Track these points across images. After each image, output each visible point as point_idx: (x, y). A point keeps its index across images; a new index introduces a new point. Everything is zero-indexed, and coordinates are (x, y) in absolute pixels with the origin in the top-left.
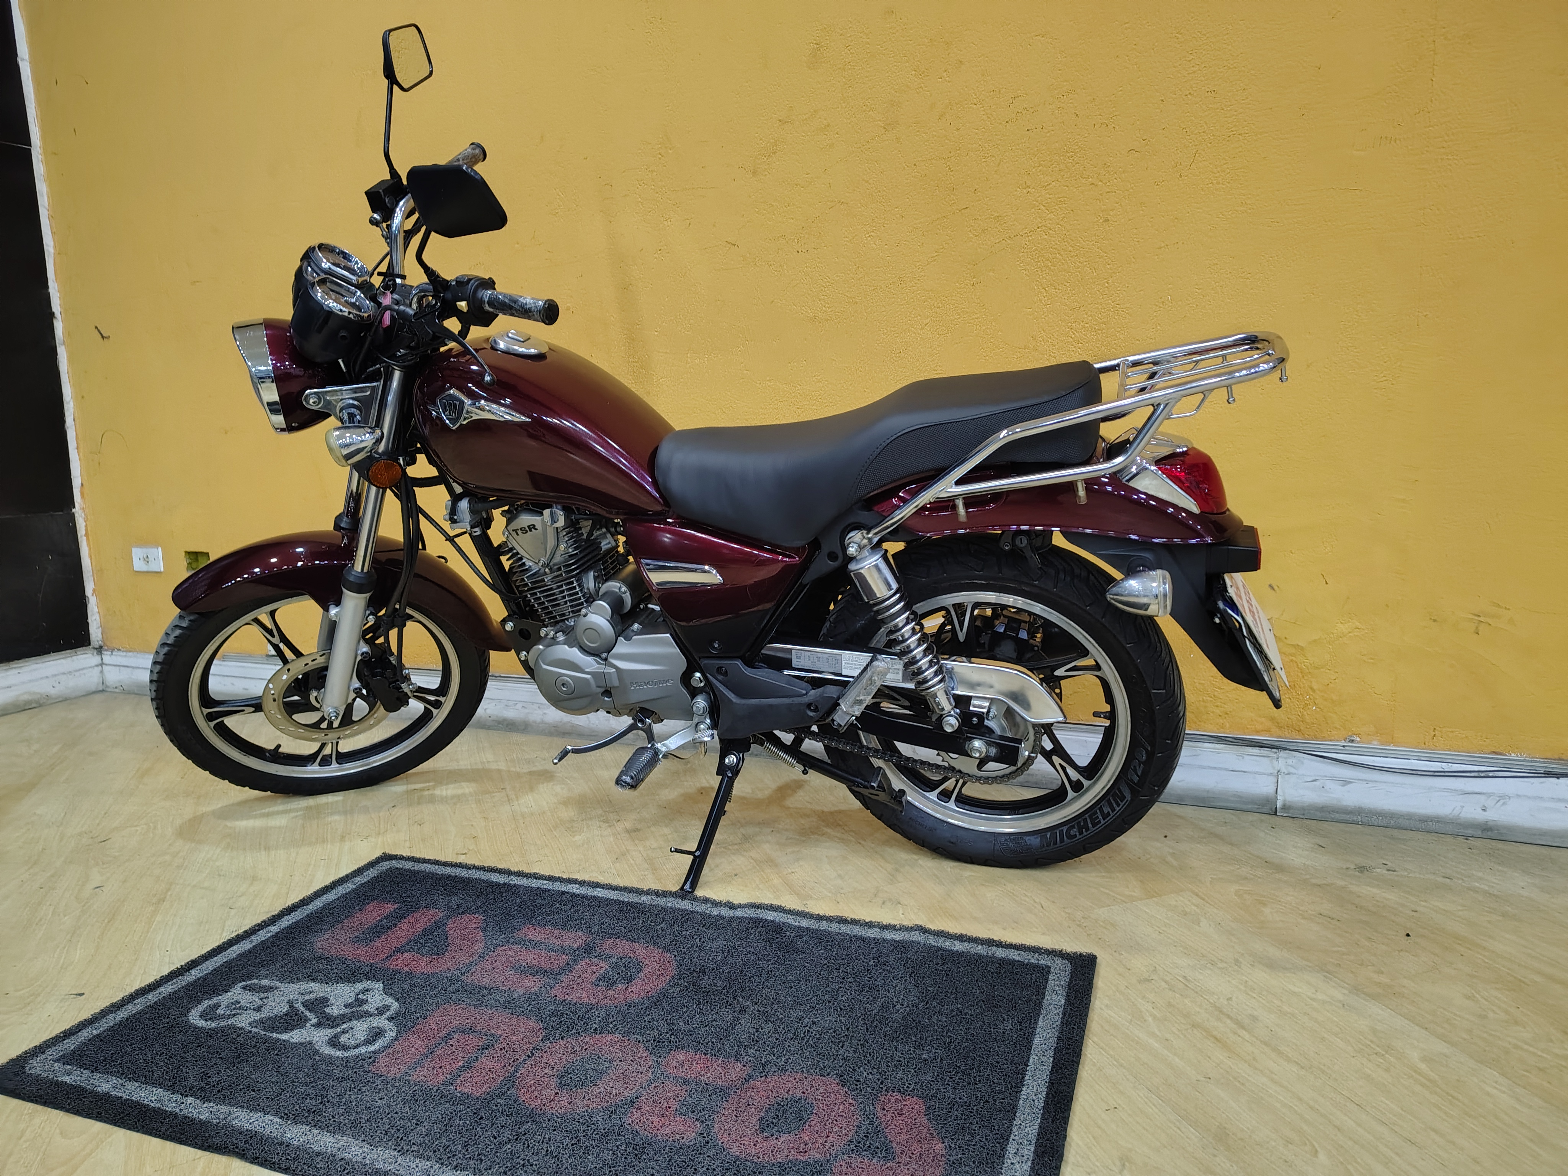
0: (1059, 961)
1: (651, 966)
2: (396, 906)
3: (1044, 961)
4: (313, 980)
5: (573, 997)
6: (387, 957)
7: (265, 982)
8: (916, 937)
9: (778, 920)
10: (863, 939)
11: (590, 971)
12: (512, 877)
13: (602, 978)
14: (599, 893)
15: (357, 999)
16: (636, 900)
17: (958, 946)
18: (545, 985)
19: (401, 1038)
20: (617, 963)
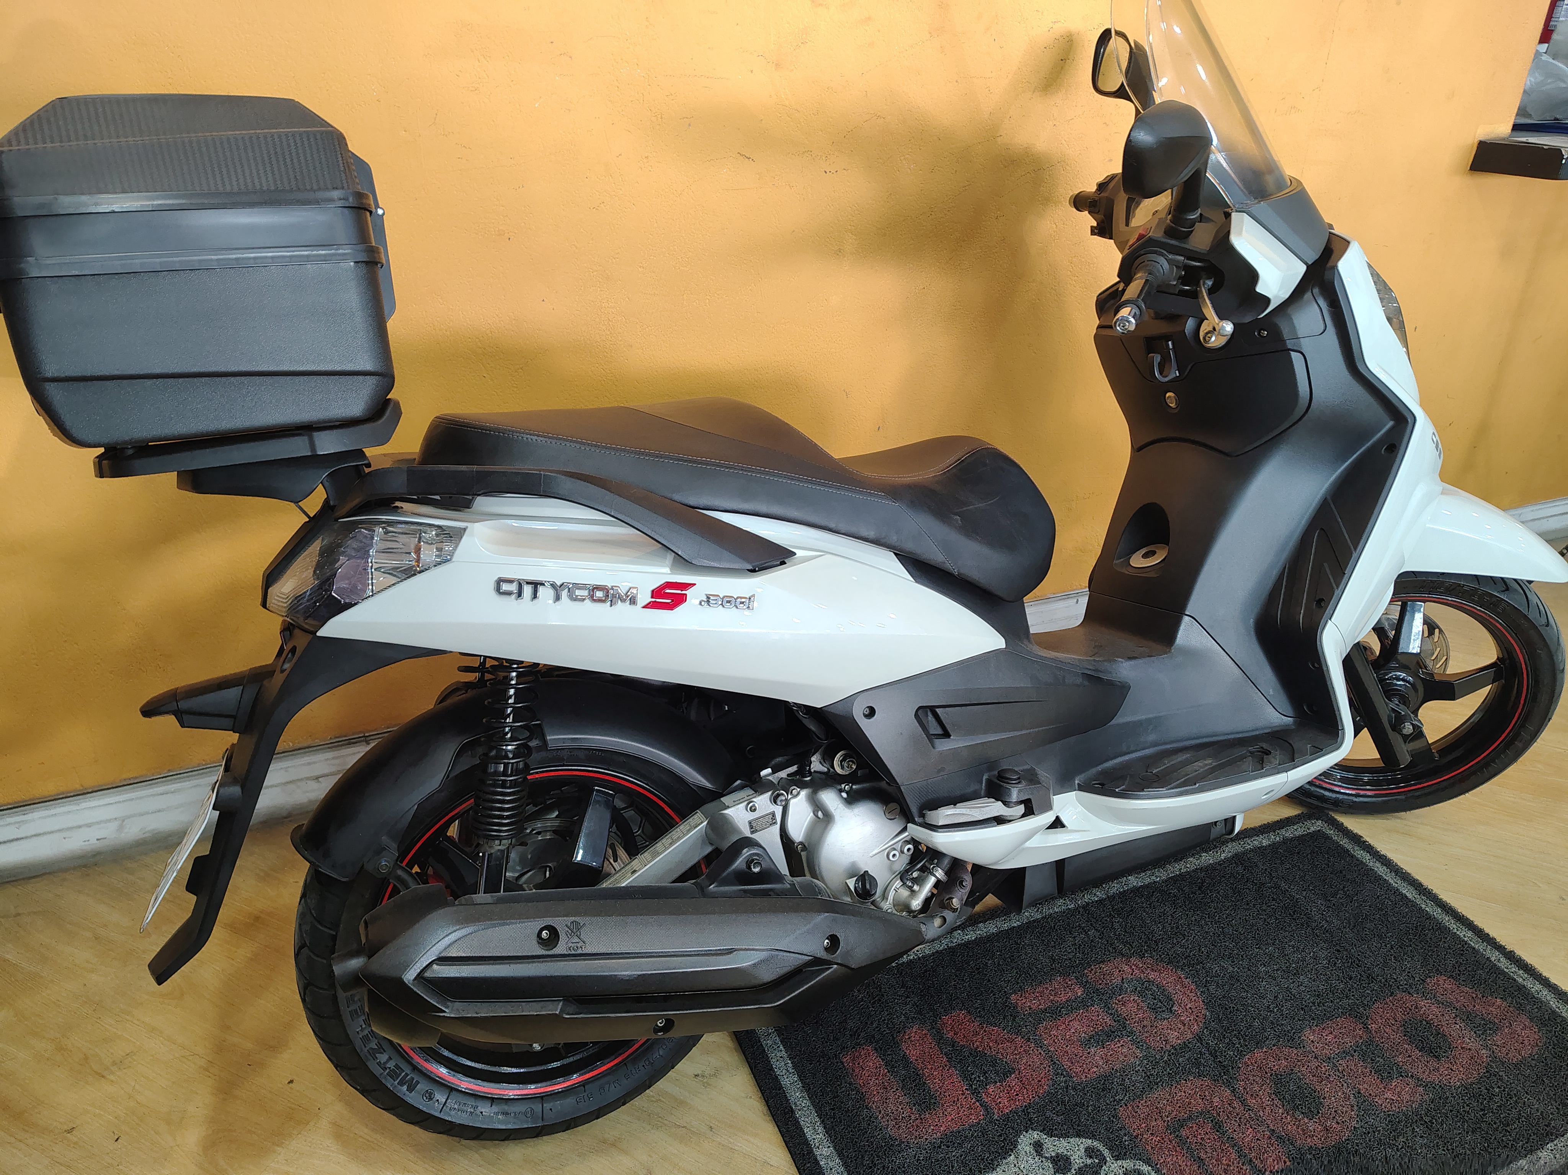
0: (1319, 823)
2: (870, 1049)
5: (1174, 1042)
6: (981, 1105)
11: (1134, 1009)
13: (1154, 1010)
15: (1053, 1161)
18: (1138, 1044)
19: (1158, 1166)
20: (1136, 989)
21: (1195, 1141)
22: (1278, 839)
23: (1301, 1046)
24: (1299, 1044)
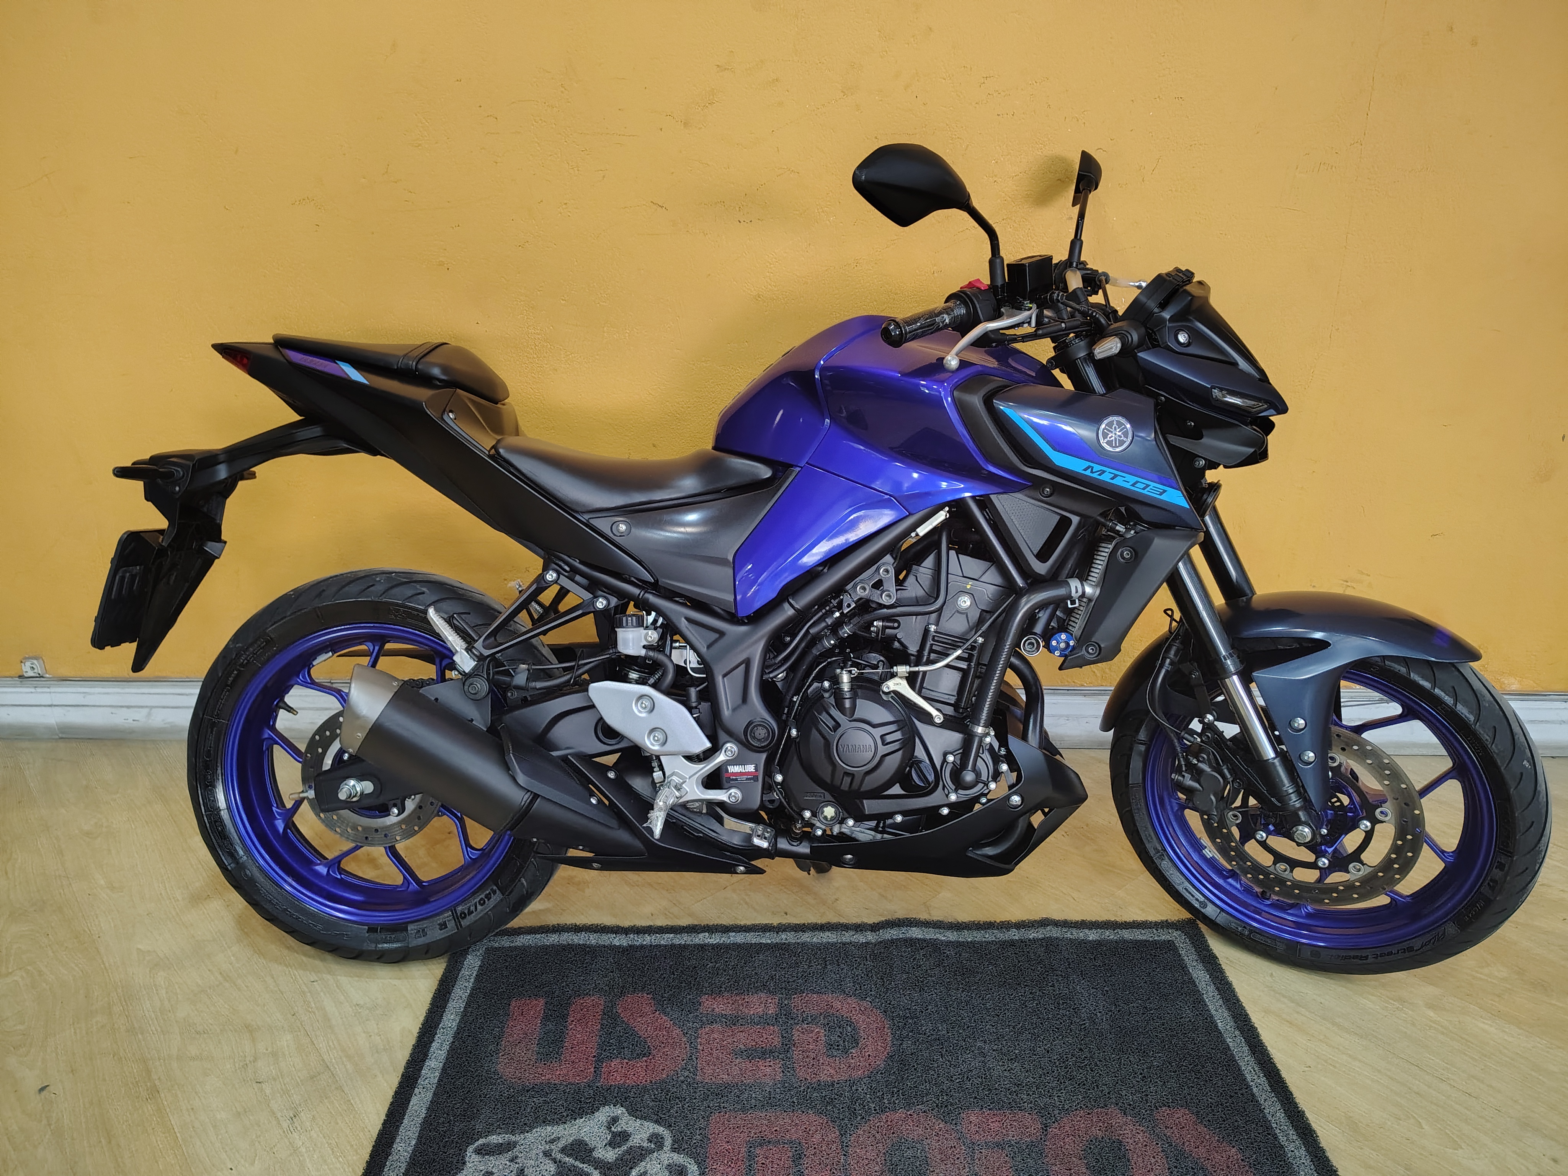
0: (1176, 933)
1: (861, 1020)
2: (542, 1002)
3: (1164, 936)
4: (545, 1122)
5: (823, 1078)
6: (595, 1071)
7: (494, 1139)
8: (1055, 932)
9: (928, 937)
10: (1012, 943)
11: (811, 1040)
12: (632, 936)
13: (830, 1046)
14: (738, 938)
15: (615, 1135)
16: (778, 941)
17: (1093, 935)
18: (785, 1069)
19: (706, 1170)
20: (828, 1024)
21: (763, 1162)
22: (1112, 937)
23: (954, 1122)
24: (952, 1120)
